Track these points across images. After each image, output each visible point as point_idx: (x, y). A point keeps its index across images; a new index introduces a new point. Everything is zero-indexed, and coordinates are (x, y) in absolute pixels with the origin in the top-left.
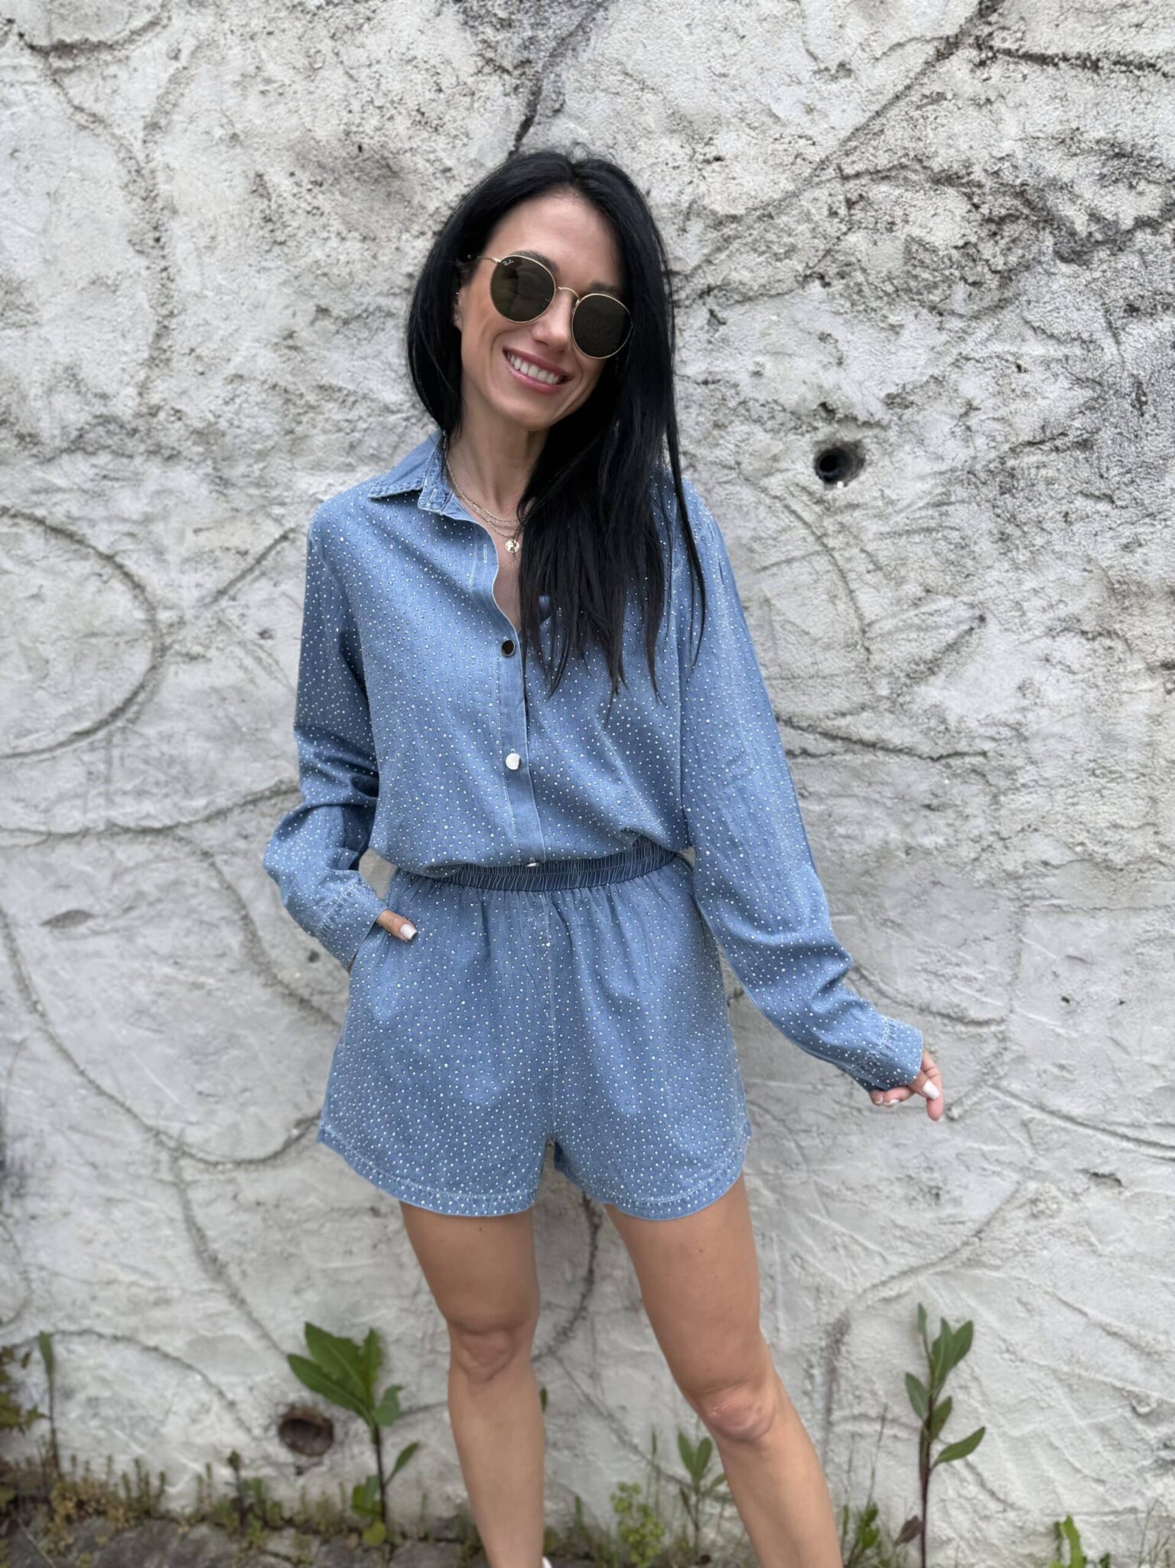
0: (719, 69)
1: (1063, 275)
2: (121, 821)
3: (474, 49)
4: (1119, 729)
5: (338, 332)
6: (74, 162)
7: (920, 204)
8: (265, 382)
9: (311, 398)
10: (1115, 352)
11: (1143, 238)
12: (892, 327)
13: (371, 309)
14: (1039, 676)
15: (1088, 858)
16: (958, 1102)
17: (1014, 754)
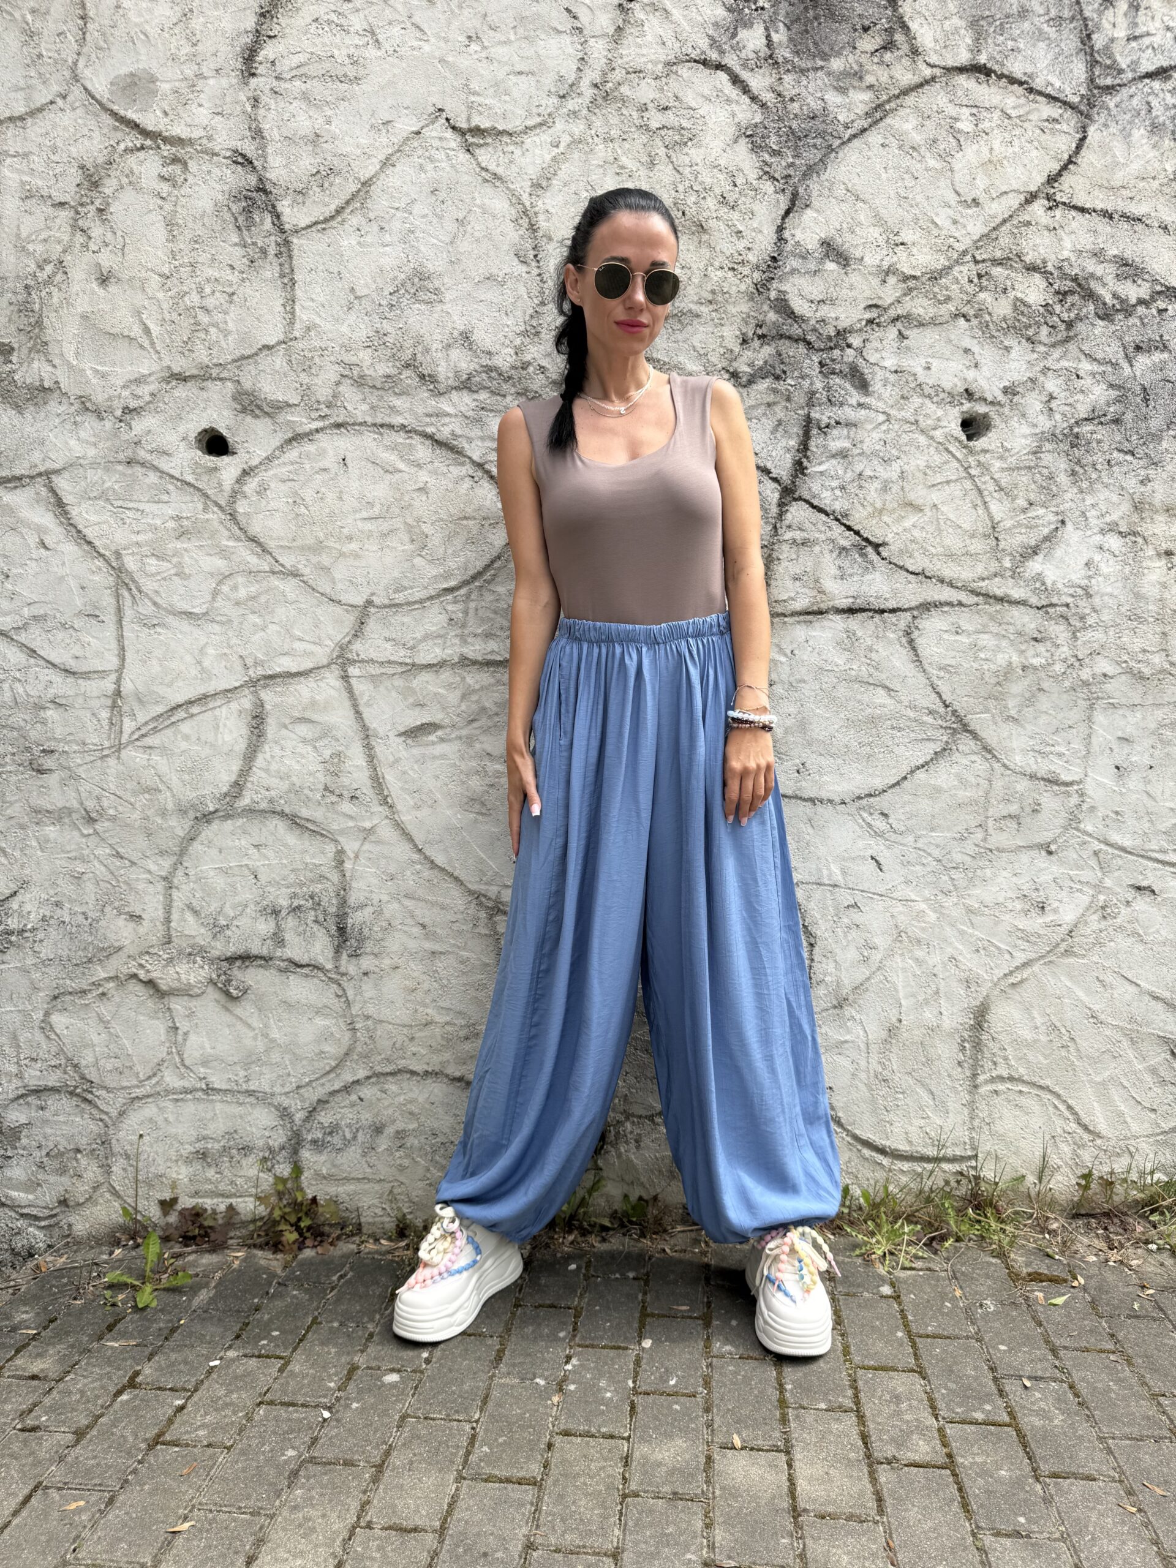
0: (903, 194)
1: (1100, 326)
2: (471, 655)
3: (757, 165)
4: (1144, 591)
6: (478, 202)
7: (1020, 280)
10: (1130, 371)
11: (1141, 310)
12: (1007, 349)
14: (1097, 557)
15: (1130, 671)
16: (1054, 841)
17: (1084, 606)
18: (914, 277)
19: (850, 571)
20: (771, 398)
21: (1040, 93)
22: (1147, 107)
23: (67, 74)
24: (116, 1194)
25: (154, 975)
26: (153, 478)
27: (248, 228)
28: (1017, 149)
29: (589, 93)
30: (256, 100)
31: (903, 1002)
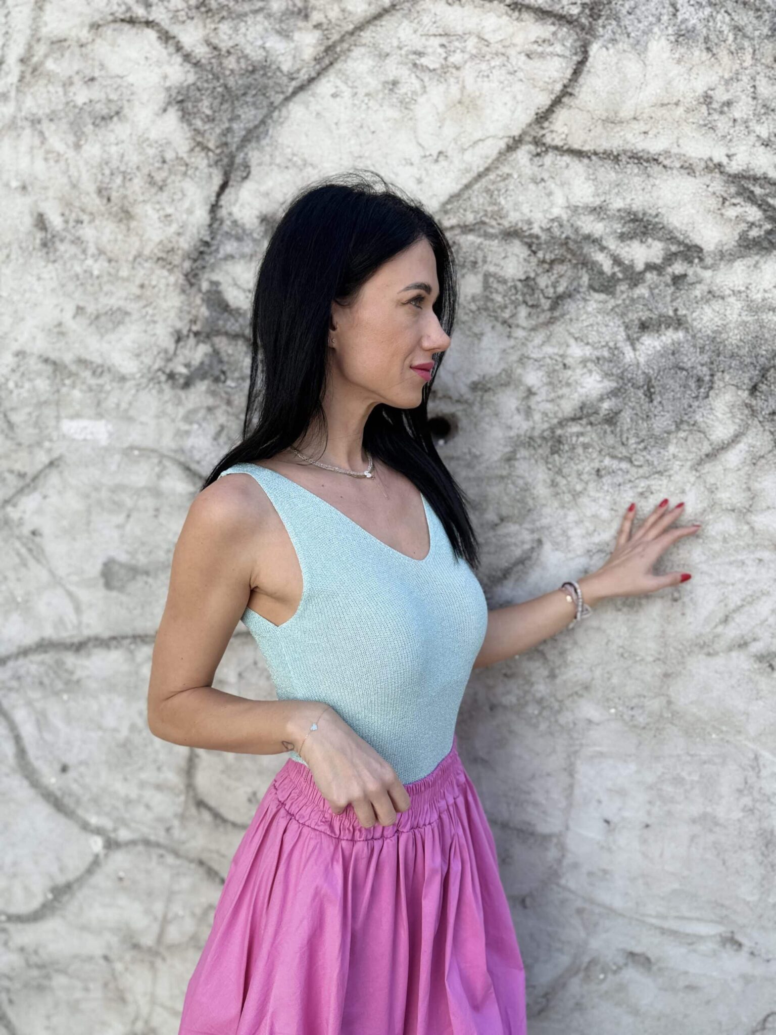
1: (596, 301)
3: (189, 135)
5: (91, 324)
7: (494, 249)
8: (40, 356)
9: (74, 368)
10: (632, 354)
11: (650, 276)
12: (476, 335)
13: (114, 308)
15: (620, 717)
16: (530, 895)
28: (495, 85)
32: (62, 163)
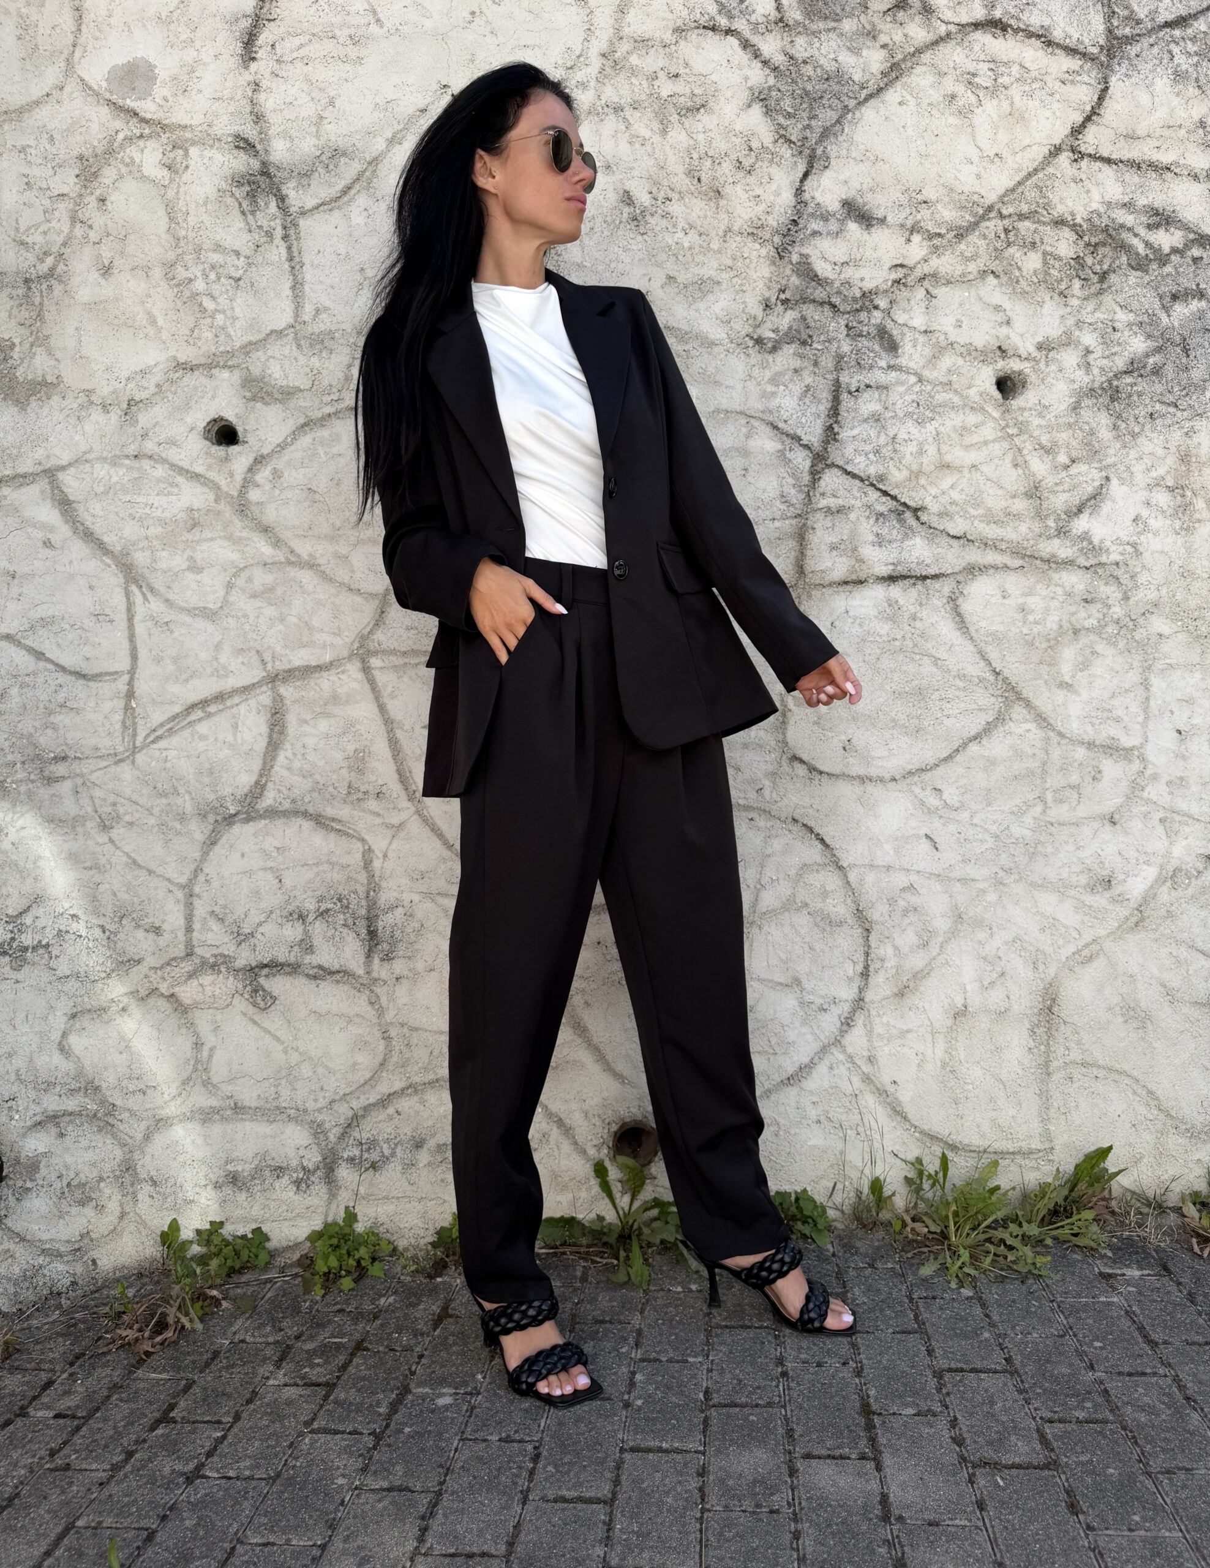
0: (923, 152)
1: (1134, 277)
3: (772, 128)
5: (680, 293)
7: (1048, 234)
10: (1168, 321)
11: (1174, 258)
12: (1038, 303)
13: (704, 278)
15: (1186, 629)
16: (1118, 809)
17: (1135, 565)
18: (939, 235)
19: (888, 537)
20: (798, 363)
21: (1058, 45)
22: (1166, 56)
23: (63, 65)
24: (144, 1223)
25: (177, 990)
26: (160, 471)
27: (253, 213)
28: (1037, 103)
29: (596, 63)
30: (256, 86)
31: (968, 988)
32: (649, 148)
